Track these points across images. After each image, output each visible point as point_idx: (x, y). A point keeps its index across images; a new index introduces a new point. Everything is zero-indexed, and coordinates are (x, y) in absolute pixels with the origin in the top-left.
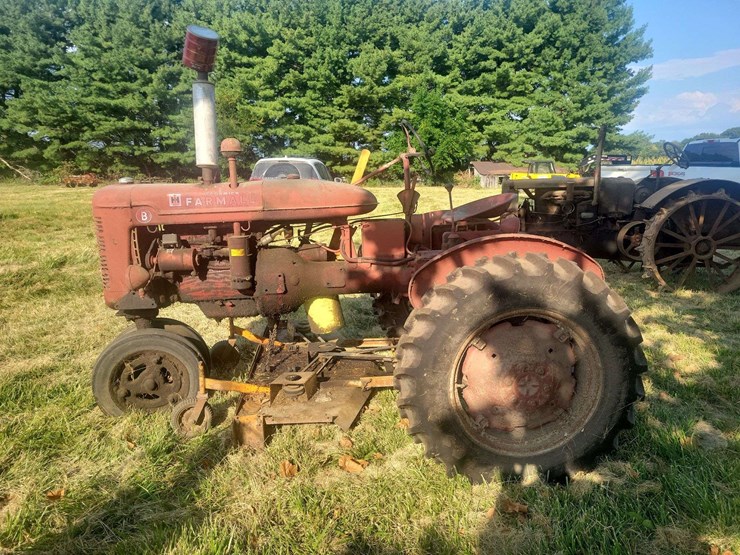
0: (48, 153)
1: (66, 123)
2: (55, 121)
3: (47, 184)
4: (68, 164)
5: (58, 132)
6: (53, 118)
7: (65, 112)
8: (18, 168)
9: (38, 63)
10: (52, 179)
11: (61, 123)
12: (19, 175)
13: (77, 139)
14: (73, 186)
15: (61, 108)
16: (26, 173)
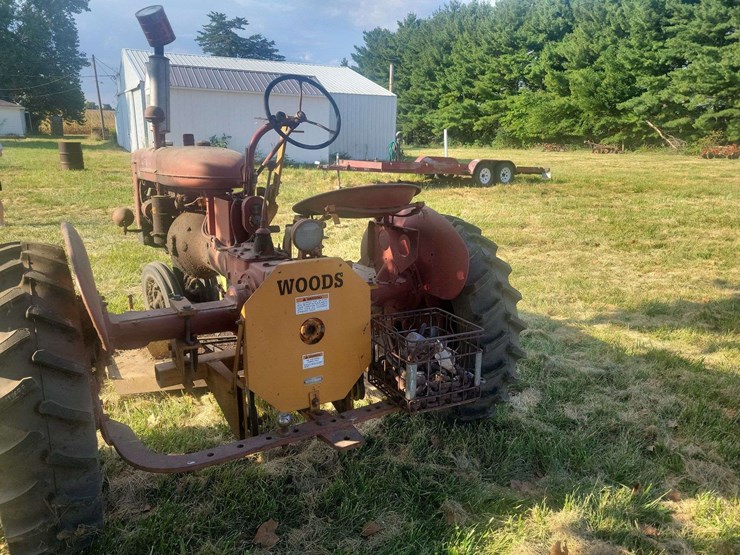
0: (699, 122)
1: (722, 90)
2: (711, 88)
3: (690, 154)
4: (717, 134)
5: (713, 100)
6: (709, 85)
7: (722, 78)
8: (667, 137)
9: (714, 29)
10: (696, 149)
11: (716, 90)
12: (667, 145)
13: (731, 107)
14: (711, 157)
15: (720, 75)
16: (674, 143)
